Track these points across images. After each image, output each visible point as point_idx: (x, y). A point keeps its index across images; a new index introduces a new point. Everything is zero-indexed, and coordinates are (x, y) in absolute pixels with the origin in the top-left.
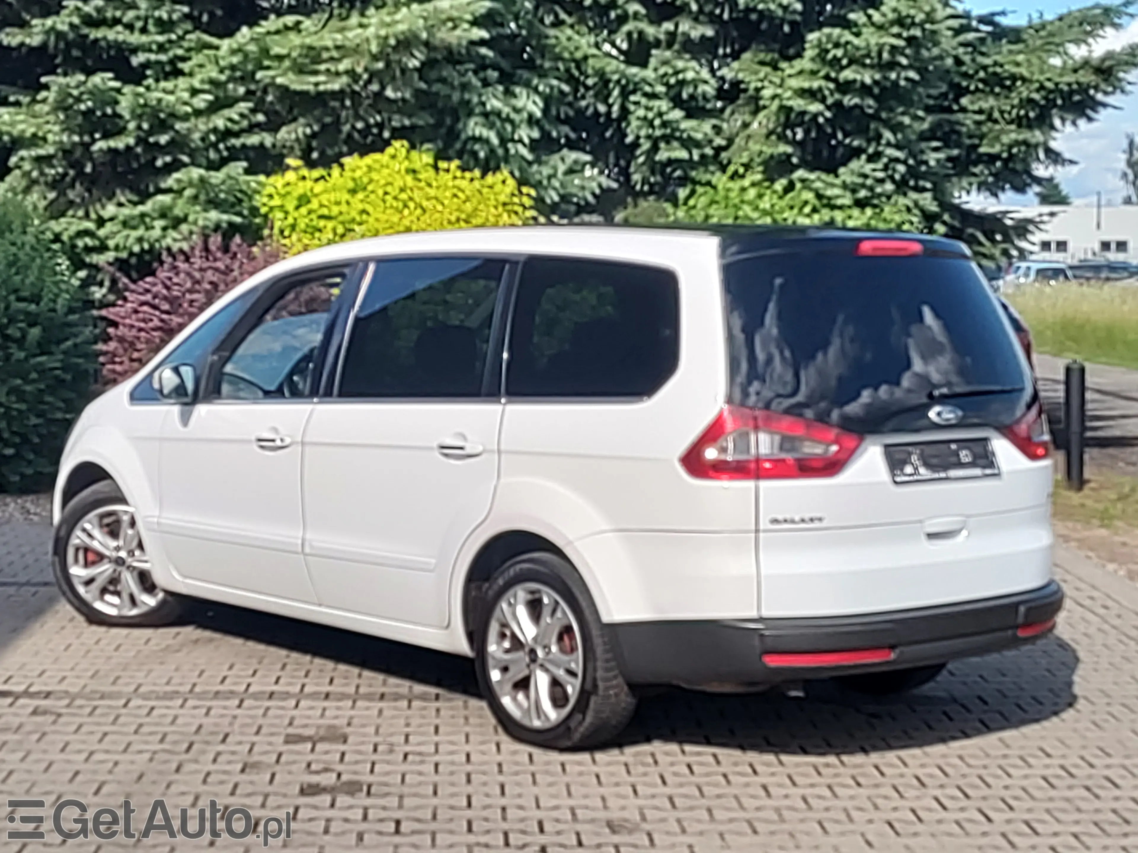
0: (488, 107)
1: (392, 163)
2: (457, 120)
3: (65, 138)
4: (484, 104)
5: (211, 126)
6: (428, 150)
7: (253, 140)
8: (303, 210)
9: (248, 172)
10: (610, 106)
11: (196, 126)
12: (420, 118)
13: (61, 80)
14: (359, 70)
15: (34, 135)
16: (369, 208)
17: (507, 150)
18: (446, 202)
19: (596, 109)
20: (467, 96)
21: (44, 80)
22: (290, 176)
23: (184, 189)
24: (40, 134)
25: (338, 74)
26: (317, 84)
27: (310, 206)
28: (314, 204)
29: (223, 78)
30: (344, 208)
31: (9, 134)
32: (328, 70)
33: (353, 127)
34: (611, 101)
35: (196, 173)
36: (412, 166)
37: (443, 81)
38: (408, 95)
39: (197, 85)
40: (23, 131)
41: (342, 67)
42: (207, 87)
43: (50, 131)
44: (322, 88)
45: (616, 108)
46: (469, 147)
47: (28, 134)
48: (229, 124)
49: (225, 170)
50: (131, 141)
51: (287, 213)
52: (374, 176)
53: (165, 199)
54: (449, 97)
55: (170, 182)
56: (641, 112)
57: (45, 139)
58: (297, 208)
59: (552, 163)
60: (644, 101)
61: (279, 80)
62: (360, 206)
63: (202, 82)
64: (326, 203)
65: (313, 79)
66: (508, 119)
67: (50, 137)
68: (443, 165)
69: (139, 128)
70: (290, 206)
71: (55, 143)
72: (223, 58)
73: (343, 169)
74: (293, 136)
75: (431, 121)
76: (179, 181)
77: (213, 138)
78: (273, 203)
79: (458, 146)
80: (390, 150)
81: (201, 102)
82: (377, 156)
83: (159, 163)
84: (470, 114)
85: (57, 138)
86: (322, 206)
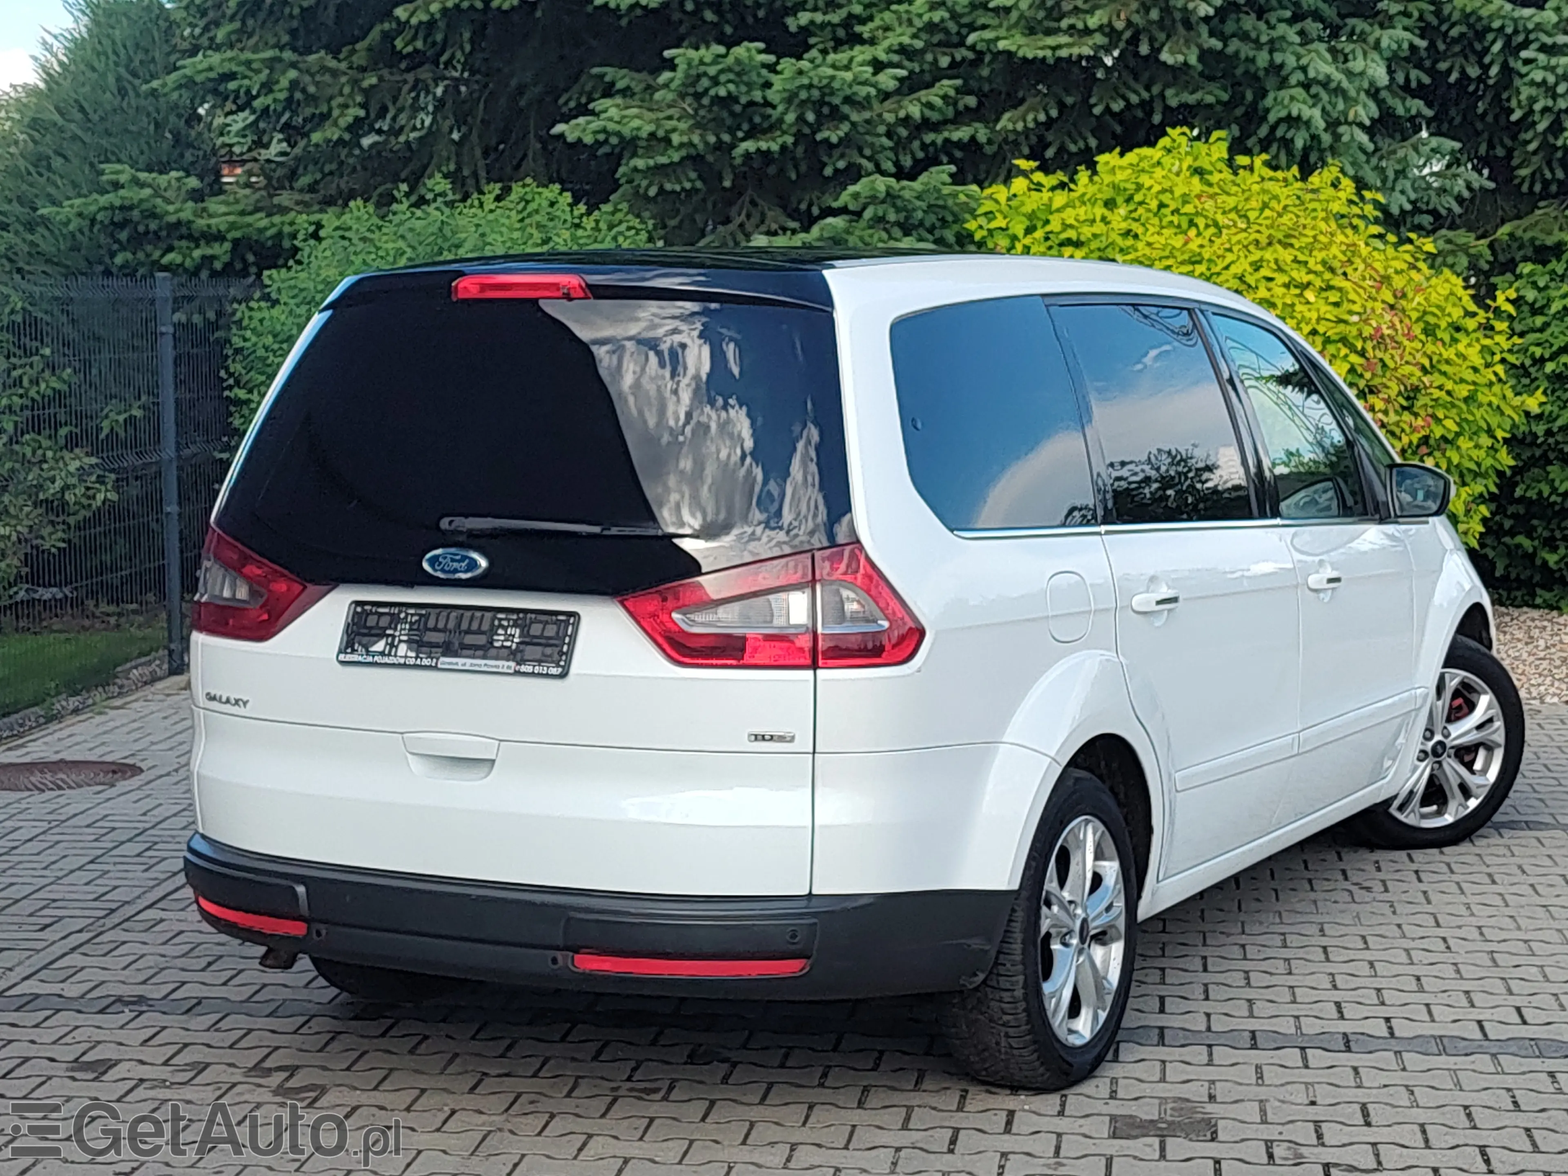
0: (1312, 74)
1: (1167, 160)
2: (1264, 94)
3: (696, 139)
4: (1304, 69)
5: (902, 114)
6: (1219, 139)
7: (962, 134)
8: (1039, 234)
9: (958, 179)
10: (1486, 68)
11: (880, 115)
12: (1210, 93)
13: (691, 53)
14: (1119, 25)
15: (652, 135)
16: (1136, 228)
17: (1337, 137)
18: (1252, 215)
19: (1463, 72)
20: (1278, 58)
21: (667, 54)
22: (1019, 184)
23: (864, 209)
24: (661, 133)
25: (1087, 31)
26: (1054, 49)
27: (1048, 228)
28: (1055, 225)
29: (919, 44)
30: (1099, 228)
31: (618, 134)
32: (1072, 27)
33: (1108, 109)
34: (1487, 60)
35: (881, 183)
36: (1197, 164)
37: (1245, 37)
38: (1193, 60)
39: (883, 57)
40: (638, 129)
41: (1093, 22)
42: (895, 58)
43: (674, 130)
44: (1064, 53)
45: (1494, 71)
46: (1279, 133)
47: (644, 134)
48: (928, 113)
49: (923, 178)
50: (790, 140)
51: (1014, 238)
52: (1146, 180)
53: (837, 222)
54: (1253, 60)
55: (844, 198)
56: (1538, 76)
57: (667, 141)
58: (1029, 230)
59: (1401, 154)
60: (1542, 58)
61: (1002, 45)
62: (1124, 226)
63: (889, 50)
64: (1071, 221)
65: (1051, 41)
66: (1339, 91)
67: (676, 139)
68: (1242, 160)
69: (801, 119)
70: (1019, 229)
71: (682, 145)
72: (920, 16)
73: (1095, 173)
74: (1020, 126)
75: (1225, 97)
76: (856, 196)
77: (903, 132)
78: (993, 225)
79: (1263, 131)
80: (1164, 142)
81: (887, 80)
82: (1145, 151)
83: (828, 171)
84: (1283, 84)
85: (685, 139)
86: (1066, 226)
